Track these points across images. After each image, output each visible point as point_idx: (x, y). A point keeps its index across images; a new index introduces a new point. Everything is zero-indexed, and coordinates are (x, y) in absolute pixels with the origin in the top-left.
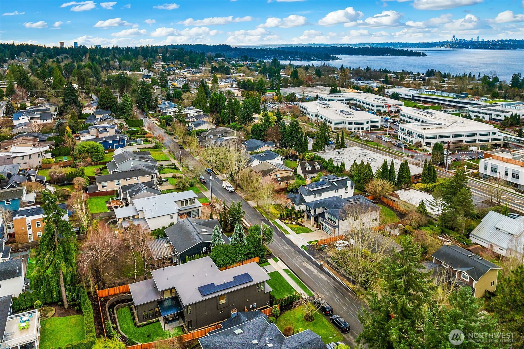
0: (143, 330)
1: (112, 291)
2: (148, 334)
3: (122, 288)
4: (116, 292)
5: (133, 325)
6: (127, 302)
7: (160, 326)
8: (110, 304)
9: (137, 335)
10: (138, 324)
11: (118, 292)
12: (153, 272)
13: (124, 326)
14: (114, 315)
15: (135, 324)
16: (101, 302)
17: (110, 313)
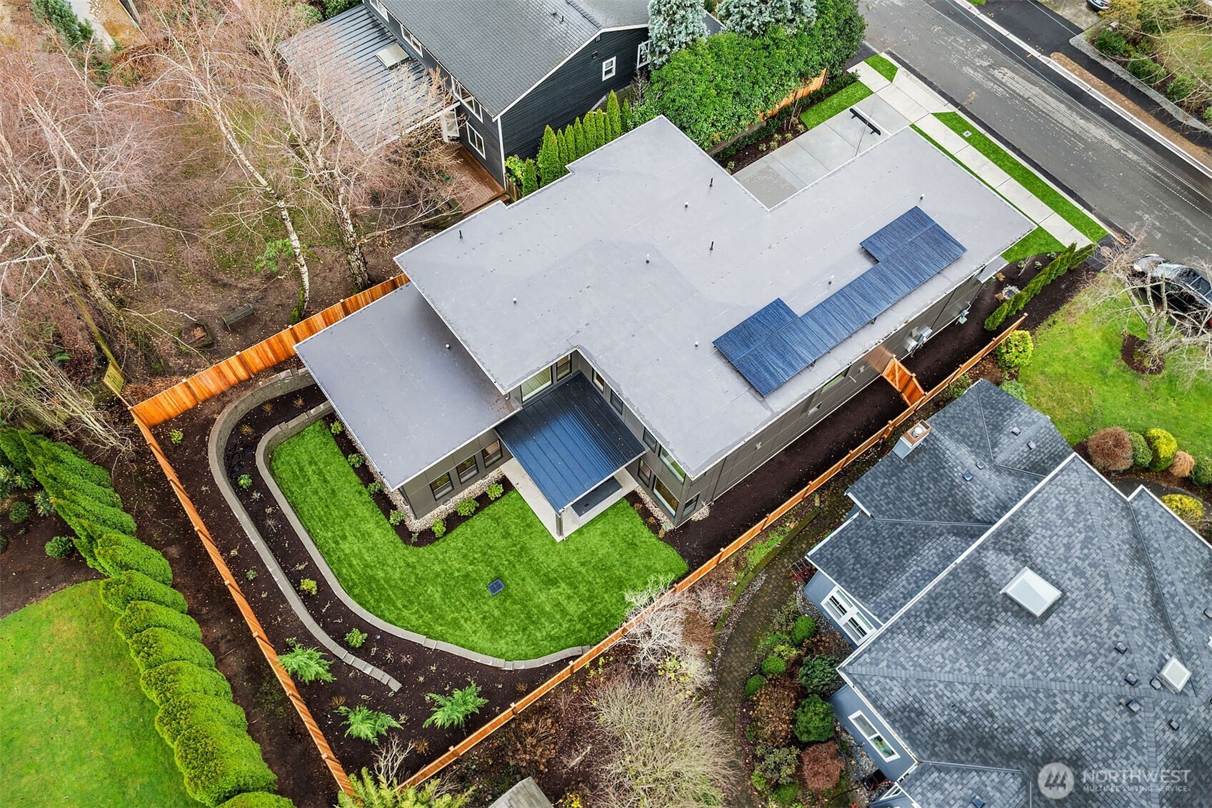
0: (449, 553)
1: (208, 380)
2: (487, 574)
3: (258, 355)
4: (232, 379)
5: (392, 536)
6: (305, 408)
7: (528, 519)
8: (223, 443)
9: (435, 593)
10: (416, 525)
11: (242, 374)
12: (406, 260)
13: (345, 546)
14: (274, 503)
15: (402, 530)
16: (169, 451)
17: (242, 494)
